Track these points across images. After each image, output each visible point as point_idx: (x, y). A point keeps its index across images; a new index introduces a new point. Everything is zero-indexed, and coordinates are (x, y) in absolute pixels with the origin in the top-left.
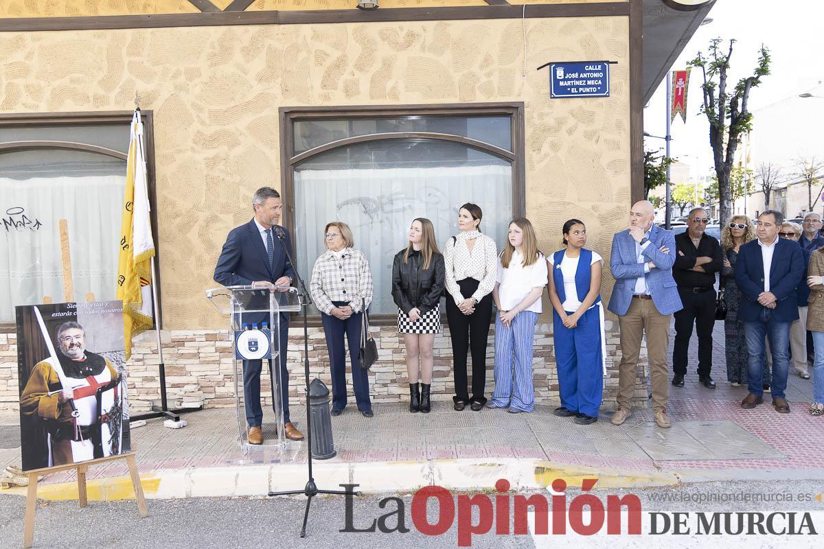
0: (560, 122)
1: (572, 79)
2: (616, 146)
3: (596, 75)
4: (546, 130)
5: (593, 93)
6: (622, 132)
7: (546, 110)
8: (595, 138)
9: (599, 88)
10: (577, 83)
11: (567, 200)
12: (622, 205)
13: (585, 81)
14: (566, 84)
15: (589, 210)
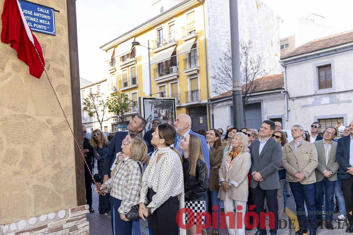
15: (44, 123)
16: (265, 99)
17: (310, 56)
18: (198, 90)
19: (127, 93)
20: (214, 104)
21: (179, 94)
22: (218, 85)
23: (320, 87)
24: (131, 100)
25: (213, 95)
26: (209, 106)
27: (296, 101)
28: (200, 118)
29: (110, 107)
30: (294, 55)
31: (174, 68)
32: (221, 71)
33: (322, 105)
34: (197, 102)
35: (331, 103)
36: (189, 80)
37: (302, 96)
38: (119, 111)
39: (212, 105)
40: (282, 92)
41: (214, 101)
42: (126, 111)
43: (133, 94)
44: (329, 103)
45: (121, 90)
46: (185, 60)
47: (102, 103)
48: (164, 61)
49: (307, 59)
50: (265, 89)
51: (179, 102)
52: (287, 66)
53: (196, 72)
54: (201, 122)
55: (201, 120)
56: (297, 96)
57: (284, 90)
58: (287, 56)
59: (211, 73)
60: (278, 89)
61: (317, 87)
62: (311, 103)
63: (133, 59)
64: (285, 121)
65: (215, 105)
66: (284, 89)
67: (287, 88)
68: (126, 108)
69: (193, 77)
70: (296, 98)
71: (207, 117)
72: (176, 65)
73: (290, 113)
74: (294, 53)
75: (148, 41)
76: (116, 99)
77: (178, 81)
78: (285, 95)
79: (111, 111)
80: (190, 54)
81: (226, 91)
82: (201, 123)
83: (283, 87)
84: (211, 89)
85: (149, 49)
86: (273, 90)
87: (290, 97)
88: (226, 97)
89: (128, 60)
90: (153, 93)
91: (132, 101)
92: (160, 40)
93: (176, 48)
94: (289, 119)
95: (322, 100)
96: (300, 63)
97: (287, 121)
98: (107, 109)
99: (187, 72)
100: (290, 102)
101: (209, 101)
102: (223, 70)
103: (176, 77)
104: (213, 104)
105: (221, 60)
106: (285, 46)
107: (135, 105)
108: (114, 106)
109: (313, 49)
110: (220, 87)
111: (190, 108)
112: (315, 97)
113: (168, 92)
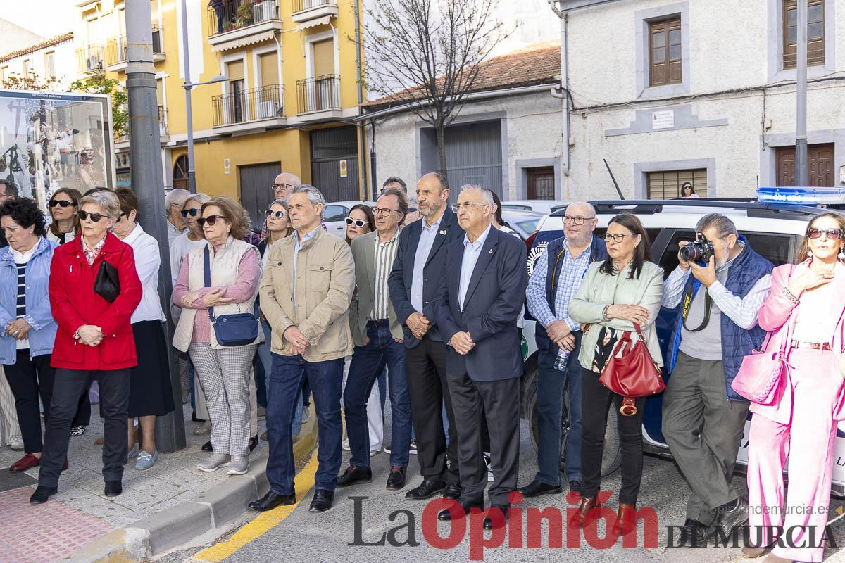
16: (512, 111)
18: (334, 78)
20: (378, 122)
21: (281, 87)
23: (653, 81)
26: (362, 128)
27: (592, 118)
28: (341, 162)
31: (267, 6)
34: (333, 115)
35: (679, 126)
36: (308, 46)
37: (607, 103)
39: (371, 125)
40: (553, 92)
41: (379, 112)
44: (672, 126)
45: (113, 68)
51: (280, 111)
52: (569, 13)
53: (326, 21)
54: (344, 173)
55: (343, 167)
56: (594, 105)
60: (544, 81)
61: (644, 78)
62: (628, 126)
64: (562, 175)
65: (379, 124)
67: (567, 79)
69: (320, 34)
70: (589, 108)
71: (357, 158)
73: (578, 152)
77: (278, 48)
78: (562, 98)
82: (342, 176)
83: (557, 78)
86: (529, 86)
87: (577, 105)
88: (404, 102)
94: (571, 170)
95: (655, 119)
97: (567, 175)
99: (300, 22)
100: (576, 120)
101: (364, 111)
103: (271, 35)
104: (373, 121)
111: (313, 133)
112: (638, 108)
113: (251, 82)
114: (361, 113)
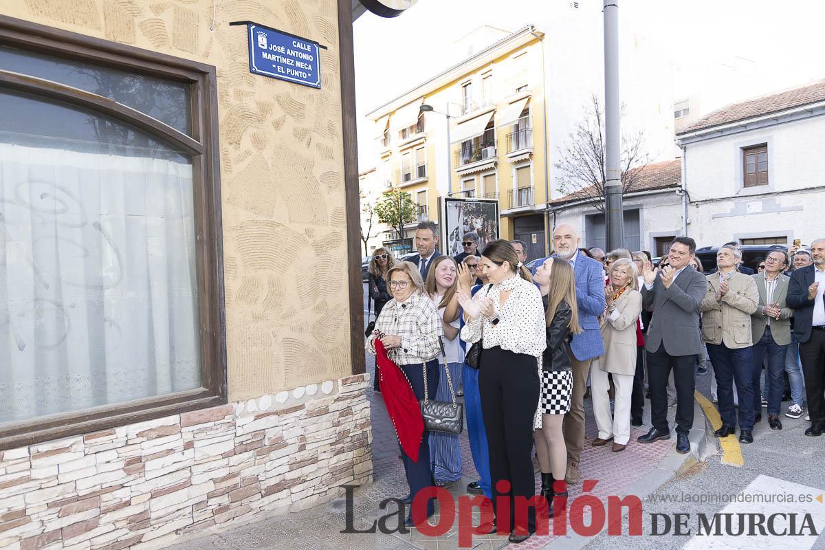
0: (264, 109)
1: (277, 53)
2: (329, 154)
3: (305, 56)
4: (247, 116)
5: (302, 79)
6: (335, 138)
7: (245, 88)
8: (306, 140)
9: (309, 75)
10: (284, 61)
11: (274, 219)
12: (338, 230)
13: (293, 61)
14: (269, 57)
15: (302, 235)
16: (647, 204)
17: (730, 129)
18: (530, 188)
19: (409, 191)
21: (497, 193)
22: (566, 179)
23: (747, 182)
24: (416, 203)
25: (556, 196)
26: (548, 215)
27: (703, 207)
28: (533, 235)
29: (380, 215)
30: (701, 127)
31: (490, 149)
32: (571, 155)
33: (748, 214)
34: (529, 208)
35: (766, 211)
36: (514, 170)
37: (714, 198)
38: (396, 220)
39: (553, 214)
40: (677, 192)
41: (557, 207)
42: (408, 222)
43: (419, 193)
44: (761, 211)
45: (399, 186)
46: (509, 137)
47: (368, 207)
48: (472, 138)
49: (724, 134)
50: (647, 187)
52: (687, 146)
53: (527, 156)
55: (534, 238)
56: (704, 199)
57: (680, 189)
58: (688, 129)
59: (553, 158)
60: (671, 186)
61: (740, 182)
62: (729, 211)
63: (421, 135)
65: (558, 213)
66: (680, 186)
67: (686, 184)
68: (407, 217)
69: (522, 164)
70: (701, 201)
71: (544, 233)
72: (494, 145)
73: (691, 227)
74: (701, 124)
75: (448, 104)
76: (392, 202)
77: (495, 172)
78: (682, 196)
79: (383, 221)
80: (517, 126)
81: (579, 189)
82: (533, 242)
83: (679, 184)
84: (554, 185)
85: (448, 117)
86: (661, 189)
87: (692, 200)
88: (580, 200)
89: (412, 136)
90: (453, 191)
91: (418, 205)
92: (466, 103)
93: (493, 116)
95: (749, 206)
96: (711, 142)
98: (376, 218)
99: (511, 157)
100: (692, 209)
102: (576, 153)
103: (492, 165)
104: (554, 212)
105: (571, 136)
106: (682, 112)
107: (423, 212)
108: (389, 212)
109: (736, 118)
110: (569, 182)
111: (515, 218)
112: (736, 200)
113: (479, 191)
114: (548, 207)
